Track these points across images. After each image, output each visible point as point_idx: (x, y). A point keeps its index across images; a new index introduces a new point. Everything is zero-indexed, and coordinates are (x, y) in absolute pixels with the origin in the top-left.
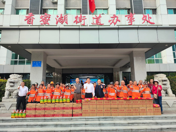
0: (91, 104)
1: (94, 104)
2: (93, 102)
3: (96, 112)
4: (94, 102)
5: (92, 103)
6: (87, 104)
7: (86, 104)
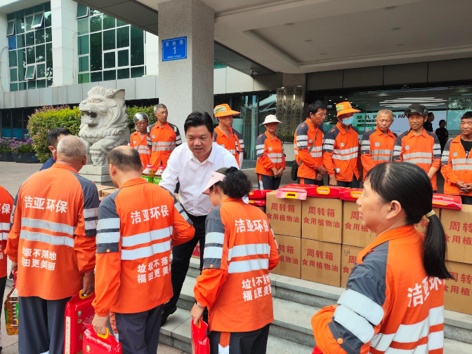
0: (310, 216)
1: (329, 223)
2: (321, 211)
3: (336, 262)
4: (331, 213)
5: (318, 217)
6: (291, 214)
7: (287, 213)
